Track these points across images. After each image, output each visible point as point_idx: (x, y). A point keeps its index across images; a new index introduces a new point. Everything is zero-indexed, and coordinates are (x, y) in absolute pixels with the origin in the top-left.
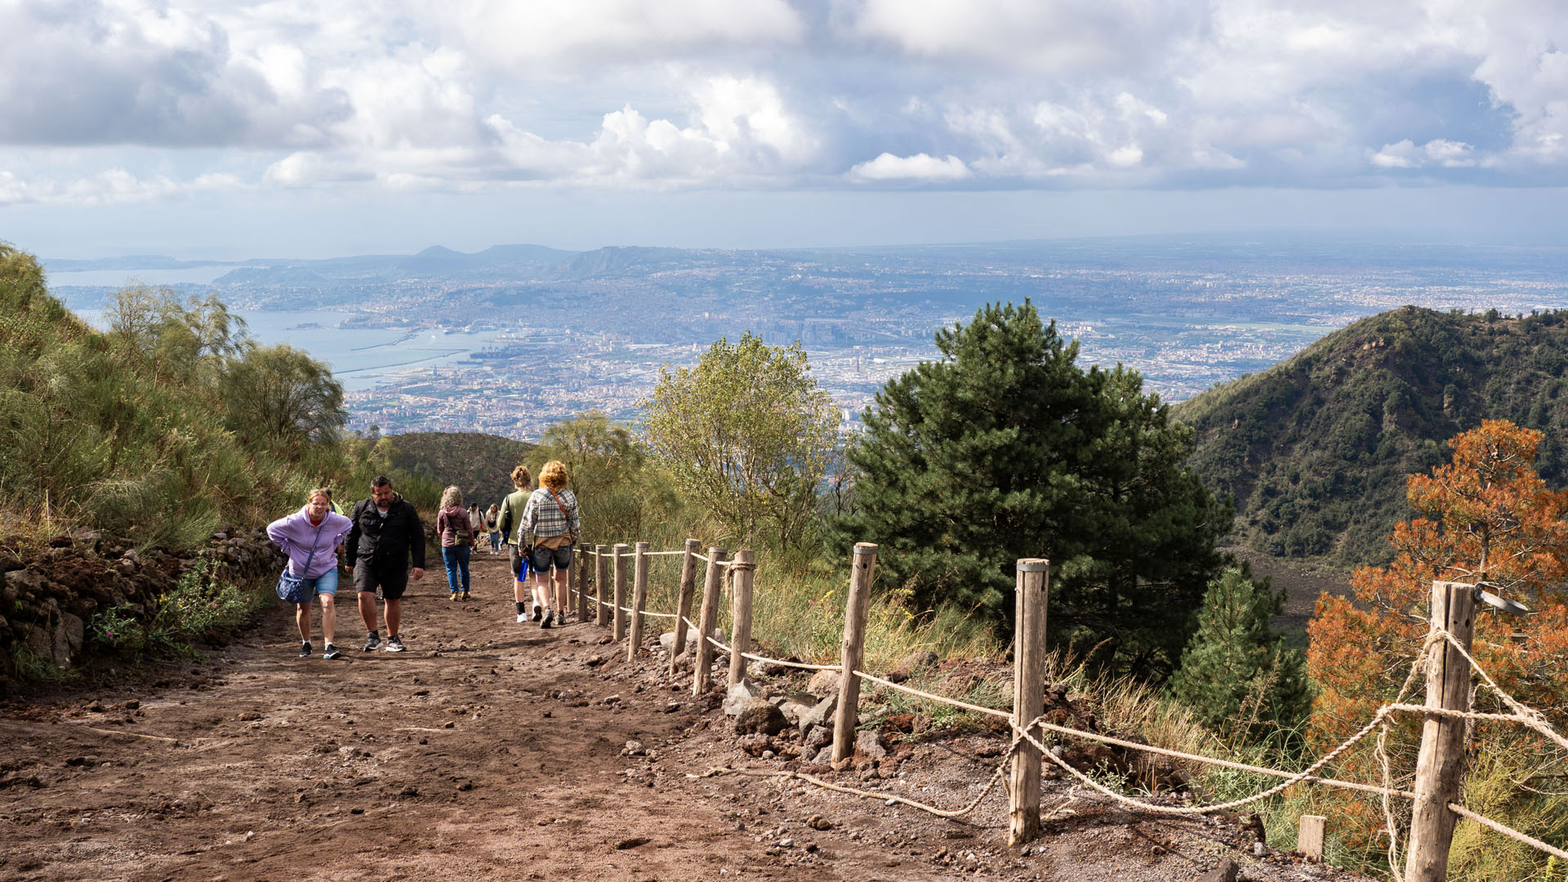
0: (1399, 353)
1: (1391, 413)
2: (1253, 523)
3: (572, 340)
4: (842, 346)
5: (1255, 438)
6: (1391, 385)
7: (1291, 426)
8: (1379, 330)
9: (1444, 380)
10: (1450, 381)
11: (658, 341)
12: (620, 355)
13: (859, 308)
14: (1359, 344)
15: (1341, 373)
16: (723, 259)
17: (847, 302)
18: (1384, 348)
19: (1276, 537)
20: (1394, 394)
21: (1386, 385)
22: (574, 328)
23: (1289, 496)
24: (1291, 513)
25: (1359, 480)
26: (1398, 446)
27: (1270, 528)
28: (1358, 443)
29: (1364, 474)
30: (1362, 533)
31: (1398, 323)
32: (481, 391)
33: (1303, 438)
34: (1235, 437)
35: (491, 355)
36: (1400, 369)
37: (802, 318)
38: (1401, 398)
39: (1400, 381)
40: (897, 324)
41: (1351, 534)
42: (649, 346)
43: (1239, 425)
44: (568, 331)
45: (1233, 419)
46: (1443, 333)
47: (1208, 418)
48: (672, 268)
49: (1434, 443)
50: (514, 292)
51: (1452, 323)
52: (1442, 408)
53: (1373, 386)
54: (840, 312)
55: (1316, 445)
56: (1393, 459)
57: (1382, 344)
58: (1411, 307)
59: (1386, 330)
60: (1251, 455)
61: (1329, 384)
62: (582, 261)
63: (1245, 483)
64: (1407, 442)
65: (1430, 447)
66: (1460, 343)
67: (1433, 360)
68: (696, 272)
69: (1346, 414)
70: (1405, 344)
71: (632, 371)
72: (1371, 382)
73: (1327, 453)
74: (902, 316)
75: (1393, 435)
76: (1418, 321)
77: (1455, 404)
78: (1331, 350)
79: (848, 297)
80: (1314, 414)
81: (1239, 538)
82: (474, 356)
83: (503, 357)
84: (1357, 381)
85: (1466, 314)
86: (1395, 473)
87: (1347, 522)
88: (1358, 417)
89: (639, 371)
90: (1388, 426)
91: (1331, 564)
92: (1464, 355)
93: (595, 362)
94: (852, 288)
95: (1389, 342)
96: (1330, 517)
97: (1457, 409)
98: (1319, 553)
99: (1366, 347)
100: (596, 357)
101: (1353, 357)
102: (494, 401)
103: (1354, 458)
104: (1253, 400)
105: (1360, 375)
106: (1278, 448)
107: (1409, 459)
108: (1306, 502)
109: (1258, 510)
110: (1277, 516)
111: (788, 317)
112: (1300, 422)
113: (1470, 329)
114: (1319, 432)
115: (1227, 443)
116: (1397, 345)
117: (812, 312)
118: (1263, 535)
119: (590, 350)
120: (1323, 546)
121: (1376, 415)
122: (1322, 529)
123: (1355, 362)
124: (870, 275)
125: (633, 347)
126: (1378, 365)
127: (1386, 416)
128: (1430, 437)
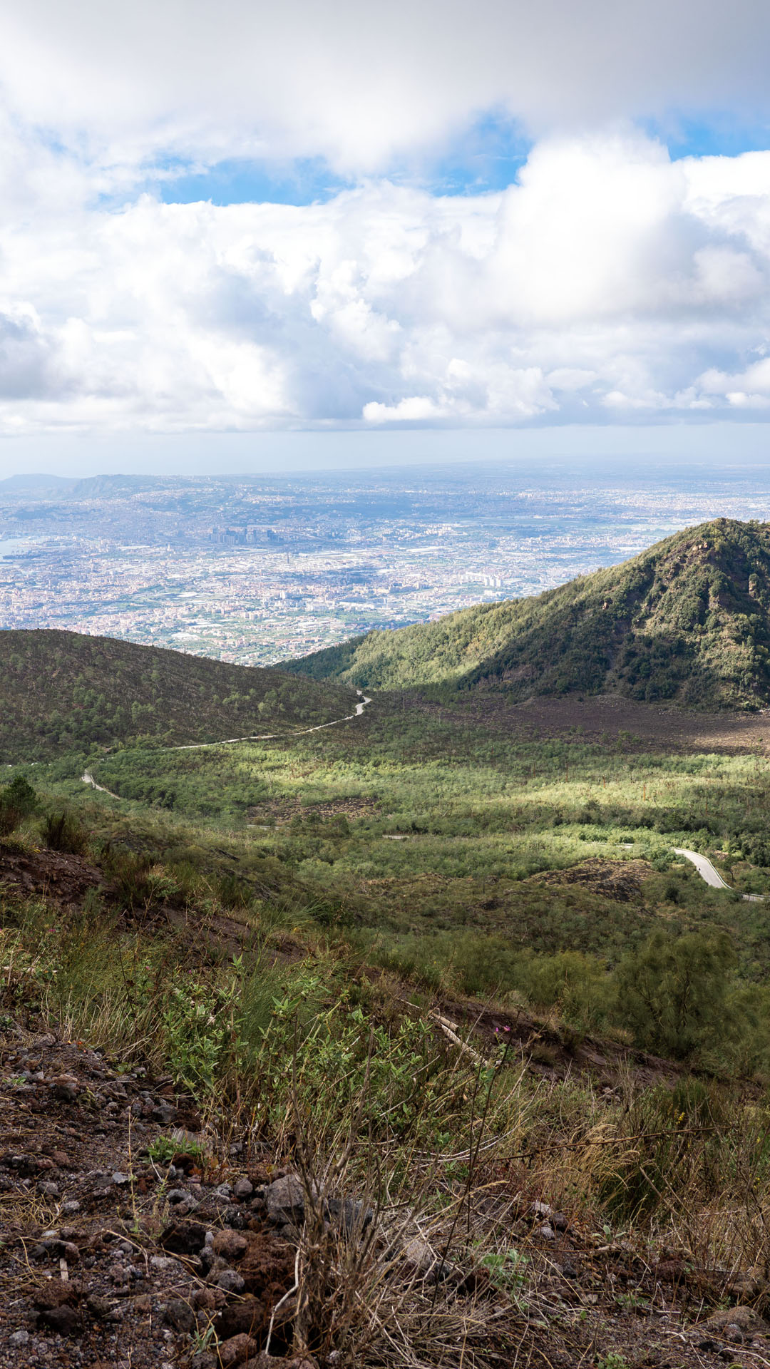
0: (718, 552)
1: (715, 596)
2: (621, 677)
3: (79, 544)
4: (276, 545)
5: (619, 616)
6: (714, 576)
7: (644, 605)
8: (703, 536)
9: (749, 571)
10: (752, 571)
11: (141, 544)
12: (114, 554)
13: (285, 517)
14: (688, 547)
15: (678, 568)
16: (186, 483)
17: (277, 513)
18: (707, 549)
19: (637, 687)
20: (717, 582)
21: (711, 576)
22: (79, 535)
23: (646, 657)
24: (649, 669)
25: (695, 644)
26: (721, 619)
27: (632, 680)
28: (693, 619)
29: (698, 640)
30: (699, 683)
31: (716, 531)
32: (13, 583)
33: (653, 615)
34: (605, 616)
35: (19, 557)
36: (719, 565)
37: (245, 525)
38: (722, 585)
39: (720, 573)
40: (314, 528)
41: (691, 683)
42: (135, 548)
43: (607, 607)
44: (75, 538)
45: (603, 602)
46: (746, 537)
47: (584, 602)
48: (148, 490)
49: (745, 617)
50: (32, 510)
51: (751, 530)
52: (748, 591)
53: (702, 576)
54: (272, 520)
55: (662, 620)
56: (718, 629)
57: (706, 546)
58: (723, 519)
59: (709, 536)
60: (616, 628)
61: (669, 576)
62: (82, 487)
63: (613, 648)
64: (727, 616)
65: (743, 619)
66: (758, 544)
67: (740, 557)
68: (166, 493)
69: (683, 597)
70: (722, 547)
71: (125, 566)
72: (700, 574)
73: (672, 625)
74: (317, 522)
75: (717, 612)
76: (728, 529)
77: (757, 588)
78: (669, 551)
79: (277, 509)
80: (660, 597)
81: (611, 688)
82: (5, 557)
83: (29, 558)
84: (690, 573)
85: (761, 523)
86: (720, 639)
87: (688, 674)
88: (692, 599)
89: (130, 566)
90: (713, 604)
91: (679, 705)
92: (762, 552)
93: (96, 561)
94: (279, 503)
95: (710, 545)
96: (675, 670)
97: (758, 591)
98: (670, 697)
99: (695, 548)
100: (96, 557)
101: (686, 556)
102: (24, 590)
103: (691, 629)
104: (616, 588)
105: (691, 568)
106: (636, 623)
107: (729, 628)
108: (657, 661)
109: (623, 667)
110: (639, 671)
111: (235, 525)
112: (651, 602)
113: (764, 534)
114: (664, 611)
115: (600, 620)
116: (717, 547)
117: (252, 521)
118: (629, 686)
119: (92, 552)
120: (671, 693)
121: (704, 597)
122: (671, 680)
123: (687, 560)
124: (292, 494)
125: (124, 548)
126: (704, 561)
127: (712, 598)
128: (742, 612)
